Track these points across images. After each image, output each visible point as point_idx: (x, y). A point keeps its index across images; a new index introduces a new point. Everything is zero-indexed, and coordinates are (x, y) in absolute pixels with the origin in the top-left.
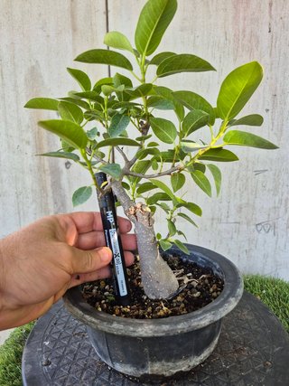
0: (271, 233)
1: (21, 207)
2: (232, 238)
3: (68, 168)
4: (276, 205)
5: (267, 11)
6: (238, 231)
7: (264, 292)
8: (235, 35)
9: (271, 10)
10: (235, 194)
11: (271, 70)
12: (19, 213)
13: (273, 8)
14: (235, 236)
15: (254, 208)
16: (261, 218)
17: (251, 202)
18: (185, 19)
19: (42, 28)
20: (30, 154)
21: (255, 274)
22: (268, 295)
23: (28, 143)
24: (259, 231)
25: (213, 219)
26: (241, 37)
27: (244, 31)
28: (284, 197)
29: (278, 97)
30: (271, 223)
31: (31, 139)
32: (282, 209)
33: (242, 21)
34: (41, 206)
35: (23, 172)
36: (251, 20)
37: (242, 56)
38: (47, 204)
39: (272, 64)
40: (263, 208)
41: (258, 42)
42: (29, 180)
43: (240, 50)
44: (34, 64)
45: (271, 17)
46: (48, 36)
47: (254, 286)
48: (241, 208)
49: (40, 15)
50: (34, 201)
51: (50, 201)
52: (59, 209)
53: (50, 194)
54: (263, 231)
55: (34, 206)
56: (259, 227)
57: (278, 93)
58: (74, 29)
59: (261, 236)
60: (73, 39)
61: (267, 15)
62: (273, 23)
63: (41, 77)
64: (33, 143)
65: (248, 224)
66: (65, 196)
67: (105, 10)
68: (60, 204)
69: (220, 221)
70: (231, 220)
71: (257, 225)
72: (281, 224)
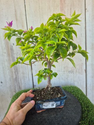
1: (4, 71)
2: (63, 75)
6: (64, 73)
10: (63, 64)
16: (70, 70)
17: (67, 66)
20: (6, 56)
23: (5, 53)
24: (69, 73)
25: (58, 71)
31: (6, 52)
38: (12, 70)
40: (70, 67)
42: (6, 63)
48: (65, 68)
50: (8, 69)
58: (17, 20)
59: (70, 74)
65: (67, 71)
68: (16, 70)
70: (62, 71)
71: (69, 72)
72: (75, 71)
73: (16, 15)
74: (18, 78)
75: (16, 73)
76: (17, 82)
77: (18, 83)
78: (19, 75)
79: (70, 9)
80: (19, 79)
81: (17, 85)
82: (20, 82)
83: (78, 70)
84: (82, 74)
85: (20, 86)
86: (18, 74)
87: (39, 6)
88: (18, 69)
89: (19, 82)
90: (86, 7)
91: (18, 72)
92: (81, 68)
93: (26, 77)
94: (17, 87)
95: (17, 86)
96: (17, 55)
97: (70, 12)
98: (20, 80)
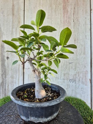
0: (74, 82)
2: (62, 84)
3: (8, 59)
4: (76, 74)
5: (73, 15)
6: (64, 82)
7: (73, 102)
8: (63, 22)
9: (74, 15)
10: (63, 70)
11: (74, 33)
14: (63, 83)
15: (69, 74)
16: (71, 78)
17: (68, 73)
18: (49, 15)
19: (2, 13)
21: (70, 96)
22: (74, 103)
24: (70, 82)
25: (56, 78)
26: (65, 22)
27: (66, 21)
28: (78, 71)
29: (76, 41)
30: (74, 79)
32: (77, 75)
33: (65, 18)
36: (68, 18)
39: (74, 31)
40: (71, 74)
41: (70, 24)
45: (74, 17)
46: (4, 16)
47: (69, 100)
48: (65, 74)
49: (2, 9)
54: (72, 82)
56: (71, 81)
57: (76, 39)
58: (13, 15)
59: (71, 84)
60: (13, 18)
61: (73, 17)
62: (74, 19)
65: (67, 80)
66: (6, 69)
67: (24, 10)
68: (4, 72)
69: (58, 78)
70: (62, 78)
71: (70, 80)
72: (77, 80)
73: (13, 10)
74: (4, 83)
75: (4, 76)
76: (3, 88)
77: (4, 90)
78: (7, 79)
79: (73, 8)
80: (6, 84)
81: (3, 91)
82: (7, 88)
83: (81, 79)
84: (86, 85)
85: (7, 93)
86: (5, 77)
87: (40, 3)
88: (7, 71)
89: (5, 88)
90: (92, 8)
91: (5, 75)
92: (85, 77)
93: (16, 83)
94: (2, 95)
95: (3, 93)
96: (8, 54)
97: (73, 11)
98: (7, 86)
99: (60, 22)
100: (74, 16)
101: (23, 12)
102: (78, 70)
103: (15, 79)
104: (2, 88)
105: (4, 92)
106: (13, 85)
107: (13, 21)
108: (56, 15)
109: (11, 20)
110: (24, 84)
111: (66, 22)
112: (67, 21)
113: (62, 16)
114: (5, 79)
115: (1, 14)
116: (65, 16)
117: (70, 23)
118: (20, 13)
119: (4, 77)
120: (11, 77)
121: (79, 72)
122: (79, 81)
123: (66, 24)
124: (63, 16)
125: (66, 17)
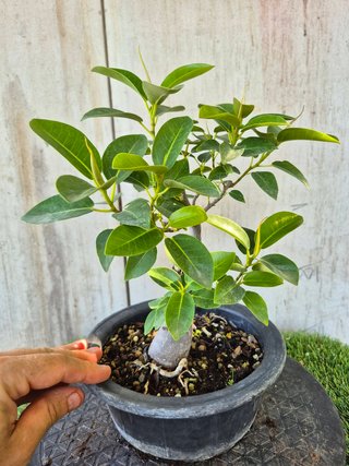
0: (314, 278)
4: (319, 246)
5: (301, 8)
7: (308, 354)
8: (263, 40)
9: (305, 7)
11: (308, 82)
12: (4, 268)
13: (308, 5)
18: (201, 20)
19: (21, 34)
21: (296, 330)
22: (313, 359)
26: (271, 42)
27: (274, 34)
28: (328, 236)
29: (318, 115)
30: (313, 267)
32: (326, 250)
33: (271, 22)
34: (32, 259)
35: (6, 217)
36: (283, 20)
37: (272, 65)
39: (309, 75)
41: (292, 48)
43: (270, 57)
44: (13, 79)
45: (306, 16)
46: (29, 43)
47: (295, 347)
49: (17, 16)
51: (43, 252)
52: (55, 260)
53: (42, 243)
54: (304, 277)
55: (23, 258)
57: (318, 110)
60: (62, 47)
61: (302, 15)
62: (308, 25)
63: (23, 95)
64: (16, 180)
66: (61, 244)
67: (100, 9)
99: (249, 44)
100: (308, 11)
101: (101, 17)
102: (329, 232)
103: (96, 278)
104: (55, 311)
105: (66, 324)
106: (93, 299)
107: (64, 61)
108: (232, 17)
109: (58, 58)
110: (132, 304)
111: (275, 41)
112: (279, 35)
113: (257, 16)
114: (64, 278)
115: (19, 39)
116: (270, 14)
117: (291, 42)
118: (87, 24)
119: (58, 274)
120: (82, 271)
121: (331, 239)
122: (334, 271)
123: (276, 48)
124: (262, 18)
125: (275, 20)
